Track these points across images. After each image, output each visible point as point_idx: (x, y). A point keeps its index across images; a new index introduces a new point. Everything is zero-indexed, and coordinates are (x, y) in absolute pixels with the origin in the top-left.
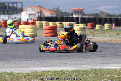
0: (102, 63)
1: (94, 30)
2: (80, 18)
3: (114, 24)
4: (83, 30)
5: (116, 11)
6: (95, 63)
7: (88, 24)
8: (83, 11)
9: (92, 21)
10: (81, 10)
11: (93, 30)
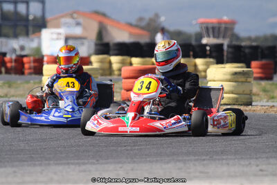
1: (273, 84)
2: (225, 48)
4: (243, 79)
7: (254, 64)
8: (232, 29)
9: (263, 57)
10: (226, 23)
11: (270, 82)
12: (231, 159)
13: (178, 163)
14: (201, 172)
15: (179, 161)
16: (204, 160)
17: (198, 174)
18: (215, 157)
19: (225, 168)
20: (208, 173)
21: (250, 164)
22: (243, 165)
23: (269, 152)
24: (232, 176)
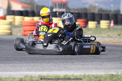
0: (115, 68)
3: (112, 22)
5: (112, 5)
6: (106, 68)
12: (75, 62)
13: (53, 63)
14: (64, 67)
15: (53, 62)
16: (64, 62)
17: (63, 68)
18: (68, 61)
19: (74, 66)
20: (67, 68)
21: (84, 64)
22: (82, 65)
23: (91, 59)
24: (78, 69)
